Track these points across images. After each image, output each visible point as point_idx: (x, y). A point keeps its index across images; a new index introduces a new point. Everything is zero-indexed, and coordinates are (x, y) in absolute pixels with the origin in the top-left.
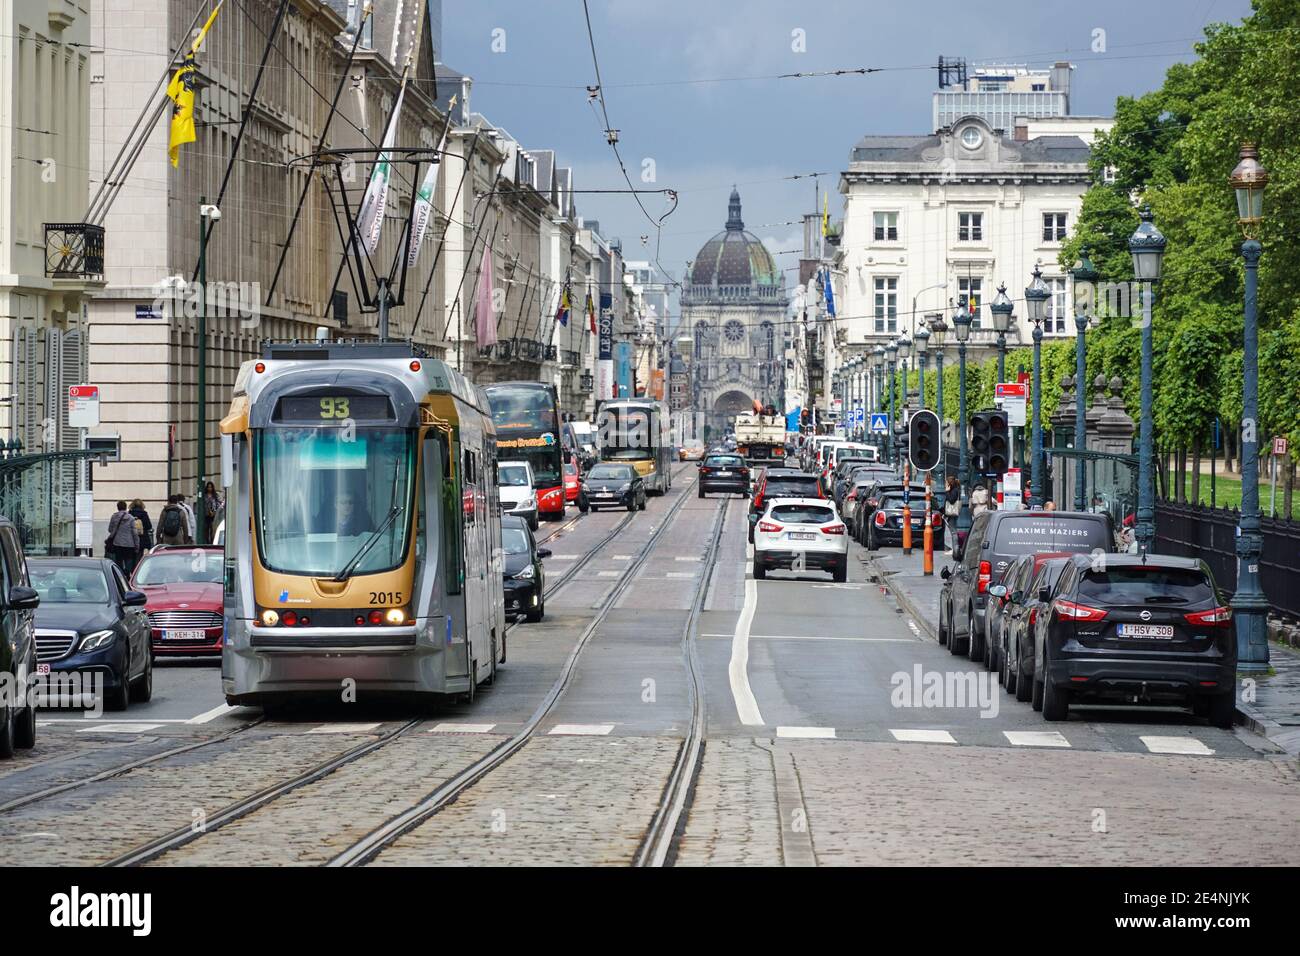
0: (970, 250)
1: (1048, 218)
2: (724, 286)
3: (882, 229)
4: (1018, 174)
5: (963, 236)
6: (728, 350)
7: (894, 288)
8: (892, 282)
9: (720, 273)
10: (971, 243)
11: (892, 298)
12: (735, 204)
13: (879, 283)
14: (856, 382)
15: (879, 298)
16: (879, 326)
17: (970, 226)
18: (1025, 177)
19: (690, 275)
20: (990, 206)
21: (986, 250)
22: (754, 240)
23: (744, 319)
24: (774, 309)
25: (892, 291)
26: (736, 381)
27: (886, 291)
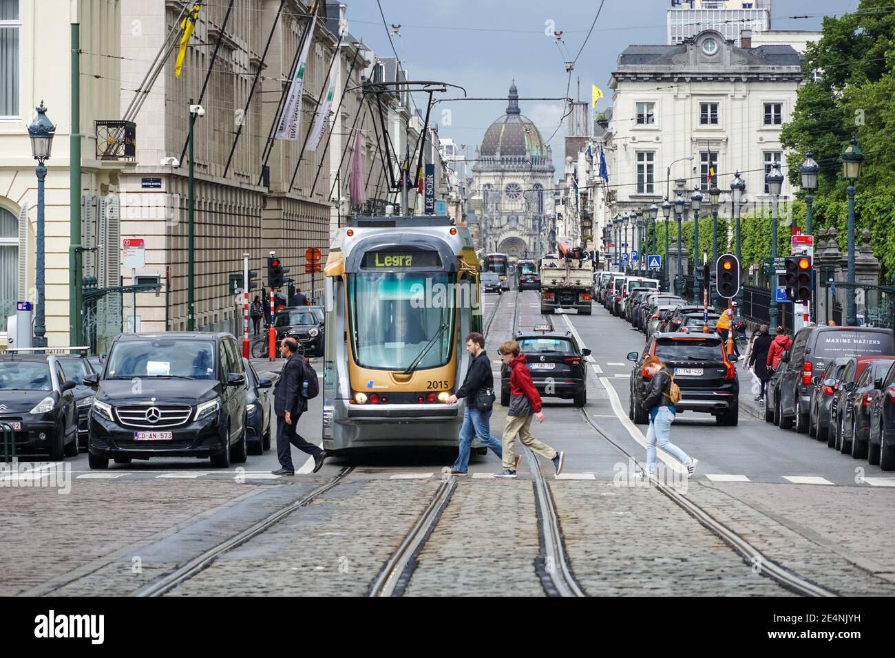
0: (709, 131)
1: (767, 108)
2: (505, 157)
3: (643, 115)
4: (745, 74)
5: (704, 121)
6: (509, 206)
7: (652, 160)
8: (650, 156)
9: (502, 147)
10: (709, 126)
11: (650, 167)
12: (514, 96)
13: (640, 156)
14: (623, 232)
15: (640, 167)
16: (640, 189)
17: (709, 114)
18: (750, 76)
19: (479, 148)
20: (724, 98)
21: (720, 131)
22: (527, 121)
23: (520, 181)
24: (543, 174)
25: (650, 163)
26: (515, 229)
27: (645, 162)
